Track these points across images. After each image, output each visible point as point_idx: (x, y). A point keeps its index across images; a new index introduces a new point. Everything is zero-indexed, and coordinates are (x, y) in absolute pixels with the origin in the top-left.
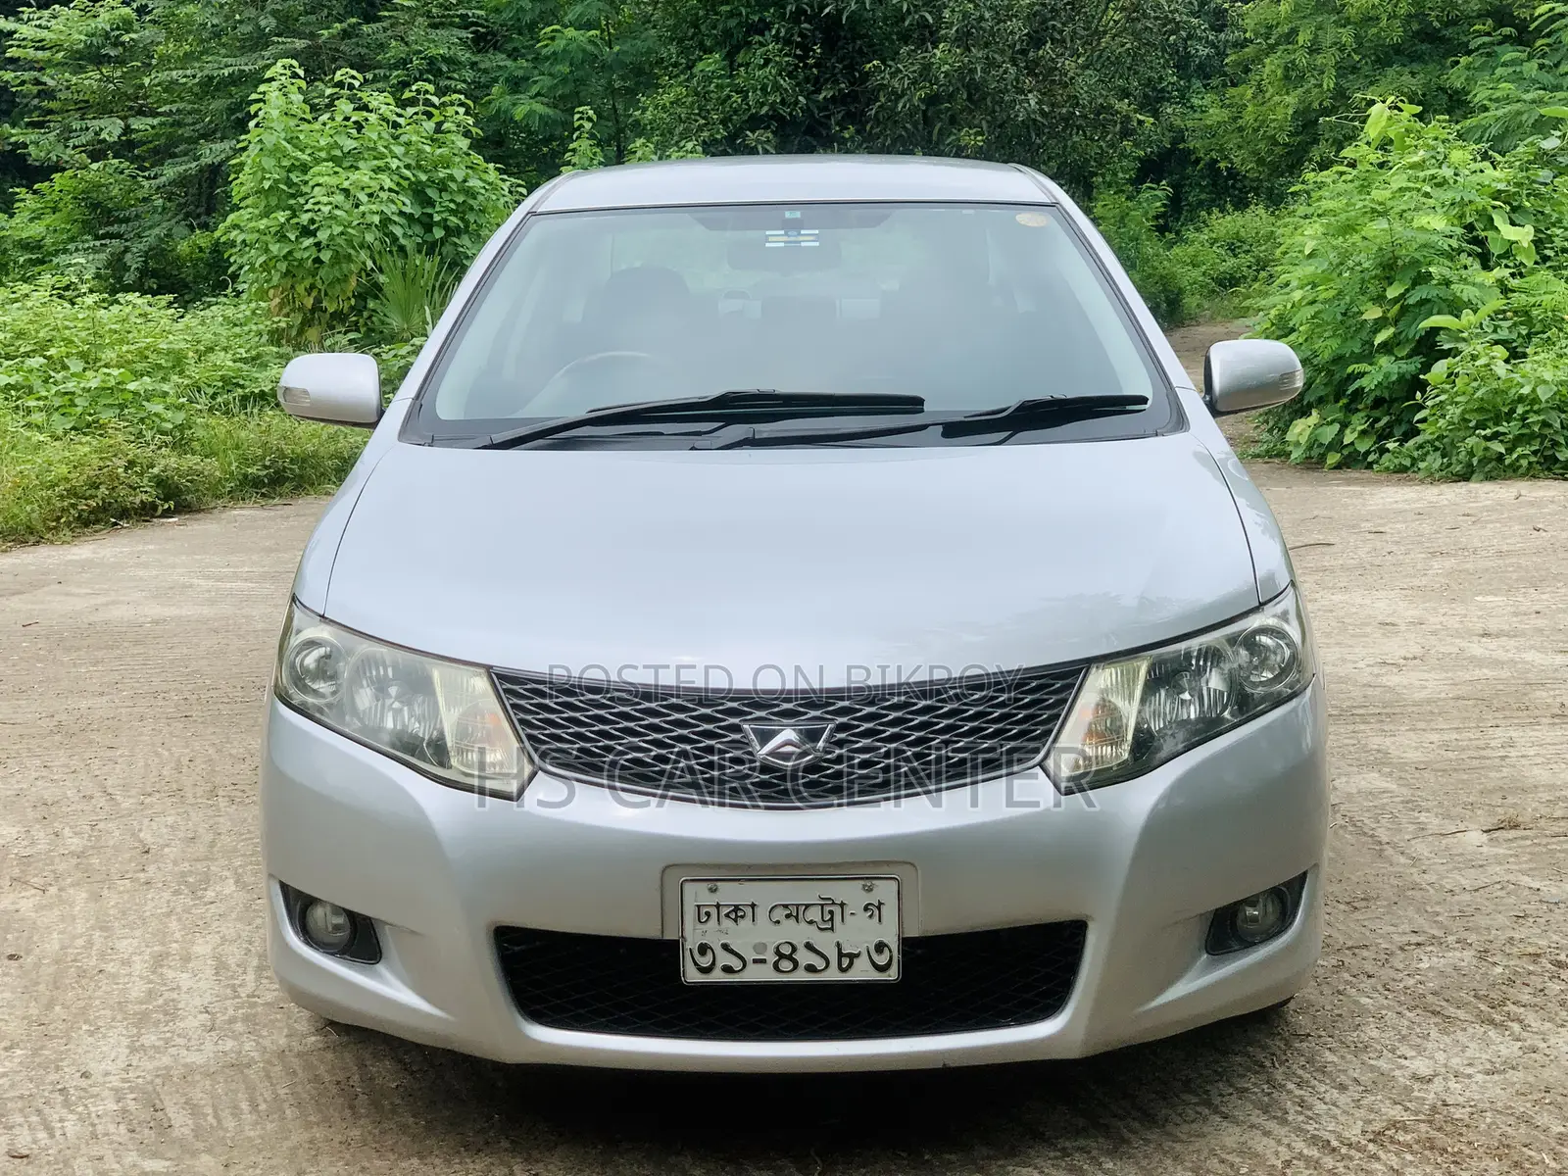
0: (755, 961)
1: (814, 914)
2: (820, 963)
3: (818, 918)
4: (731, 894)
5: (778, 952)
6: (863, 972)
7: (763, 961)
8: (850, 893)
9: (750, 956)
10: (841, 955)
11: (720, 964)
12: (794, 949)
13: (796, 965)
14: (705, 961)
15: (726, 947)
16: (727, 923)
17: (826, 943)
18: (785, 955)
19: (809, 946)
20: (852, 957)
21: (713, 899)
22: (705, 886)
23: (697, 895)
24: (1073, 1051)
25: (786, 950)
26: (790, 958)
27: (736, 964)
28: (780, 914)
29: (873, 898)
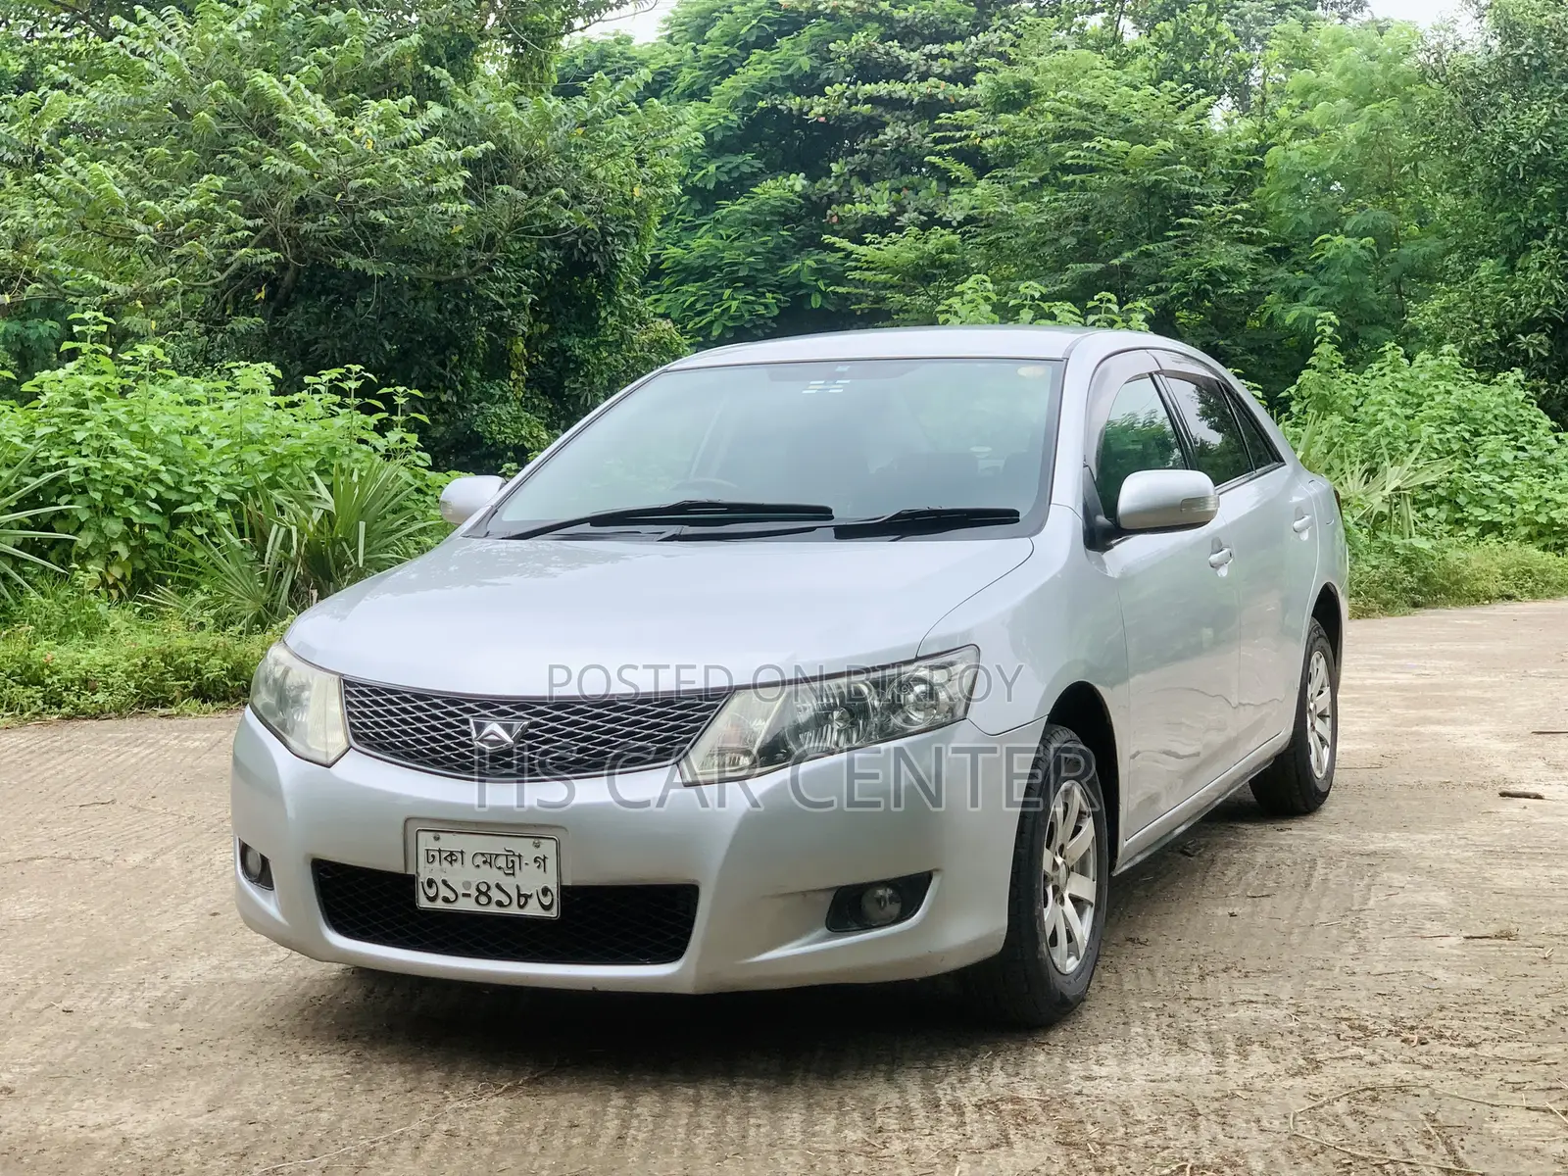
0: (464, 895)
1: (501, 862)
2: (506, 901)
3: (504, 865)
4: (450, 843)
5: (478, 890)
6: (533, 910)
7: (469, 895)
8: (524, 847)
9: (461, 891)
10: (519, 895)
11: (441, 895)
12: (489, 888)
13: (490, 898)
14: (432, 892)
15: (445, 882)
16: (445, 864)
17: (509, 884)
18: (483, 893)
19: (498, 886)
20: (527, 897)
21: (436, 846)
22: (432, 834)
23: (426, 841)
24: (687, 988)
25: (483, 888)
26: (485, 894)
27: (452, 897)
28: (479, 860)
29: (539, 853)
